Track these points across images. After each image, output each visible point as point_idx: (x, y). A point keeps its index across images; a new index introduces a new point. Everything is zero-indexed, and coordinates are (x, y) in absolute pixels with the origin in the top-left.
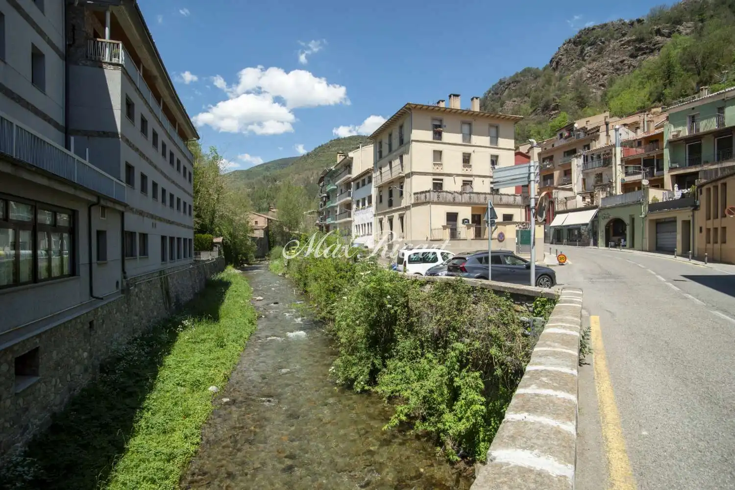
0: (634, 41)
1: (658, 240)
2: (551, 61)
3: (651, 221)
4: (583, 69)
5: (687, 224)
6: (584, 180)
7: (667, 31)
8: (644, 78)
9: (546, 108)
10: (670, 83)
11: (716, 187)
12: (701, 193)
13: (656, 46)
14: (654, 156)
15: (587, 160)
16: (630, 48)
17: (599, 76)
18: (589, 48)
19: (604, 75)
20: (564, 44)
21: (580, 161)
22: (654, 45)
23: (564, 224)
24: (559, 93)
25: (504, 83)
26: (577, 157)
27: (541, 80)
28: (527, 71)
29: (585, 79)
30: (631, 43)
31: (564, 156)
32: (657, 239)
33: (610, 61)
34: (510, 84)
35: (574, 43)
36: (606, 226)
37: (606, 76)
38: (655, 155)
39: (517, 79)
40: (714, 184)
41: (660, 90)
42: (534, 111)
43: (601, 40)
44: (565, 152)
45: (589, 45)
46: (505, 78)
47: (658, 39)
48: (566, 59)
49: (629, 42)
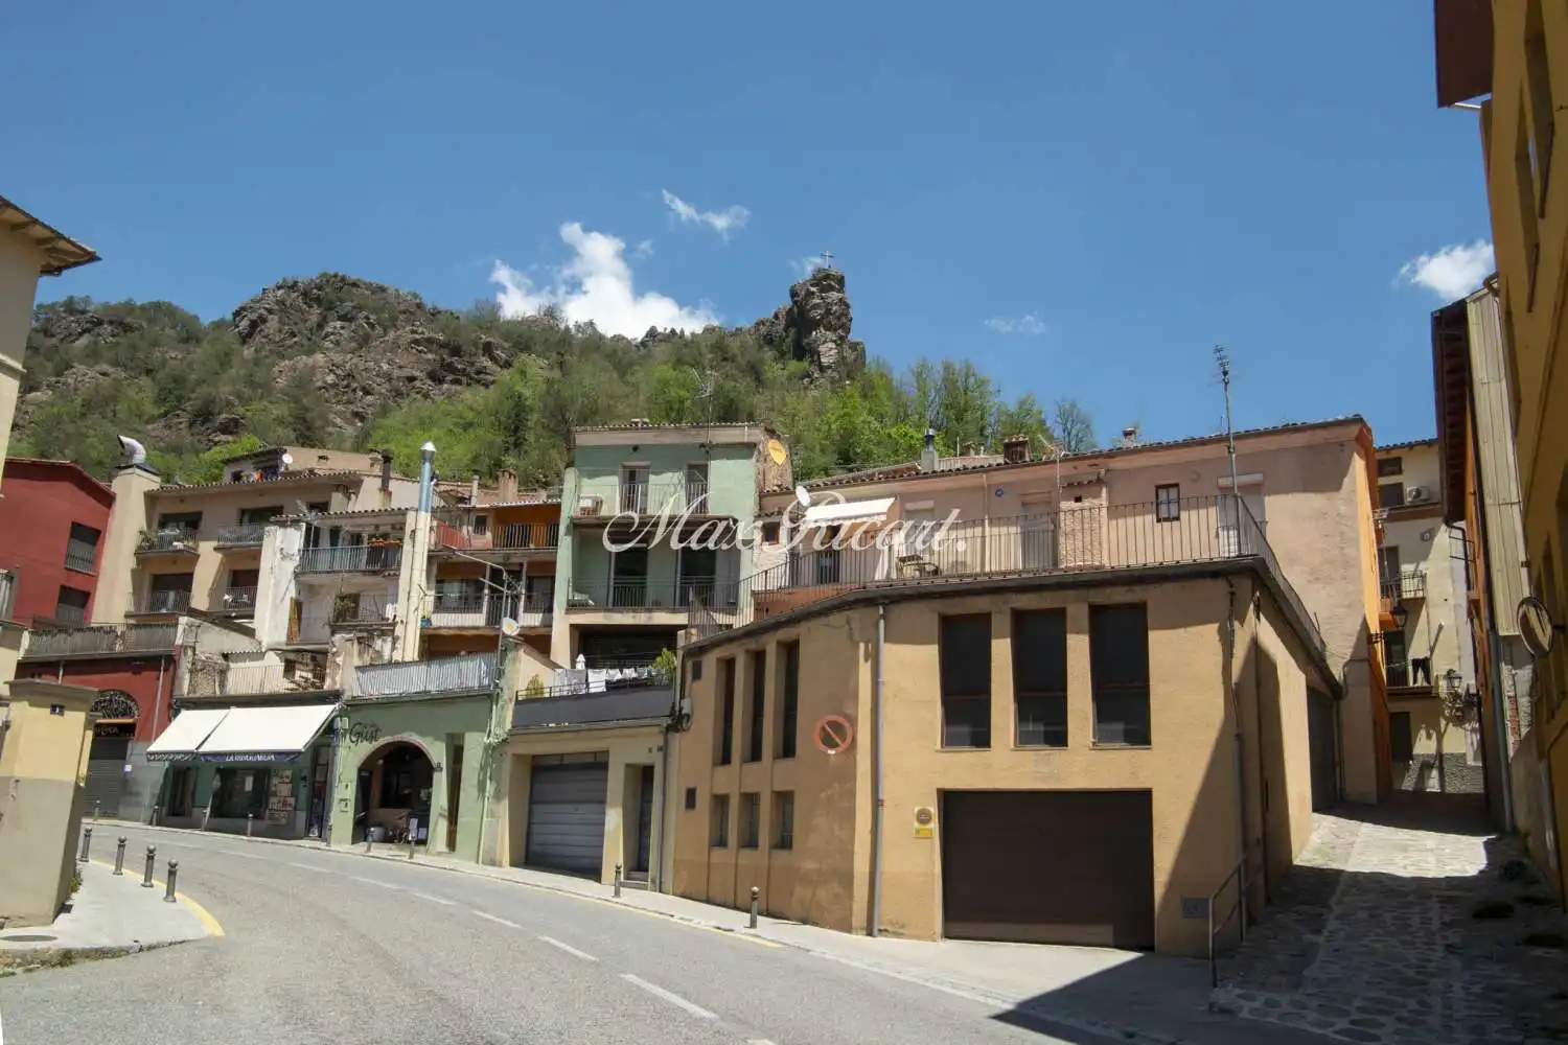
0: (442, 345)
1: (536, 829)
2: (237, 314)
3: (517, 757)
4: (319, 358)
5: (643, 776)
6: (298, 606)
7: (503, 356)
8: (456, 424)
9: (203, 416)
10: (517, 445)
11: (759, 657)
12: (697, 675)
13: (482, 376)
14: (521, 565)
15: (316, 544)
16: (430, 356)
17: (354, 390)
18: (339, 324)
19: (367, 392)
20: (279, 288)
21: (294, 539)
22: (479, 373)
23: (205, 748)
24: (247, 391)
25: (83, 312)
26: (283, 524)
27: (199, 353)
28: (160, 311)
29: (320, 384)
30: (434, 347)
31: (241, 522)
32: (530, 824)
33: (385, 367)
34: (100, 323)
35: (305, 295)
36: (360, 770)
37: (369, 397)
38: (525, 561)
39: (129, 320)
40: (752, 645)
41: (495, 453)
42: (165, 414)
43: (367, 318)
44: (243, 512)
45: (341, 318)
46: (87, 300)
47: (485, 364)
48: (277, 326)
49: (429, 341)
